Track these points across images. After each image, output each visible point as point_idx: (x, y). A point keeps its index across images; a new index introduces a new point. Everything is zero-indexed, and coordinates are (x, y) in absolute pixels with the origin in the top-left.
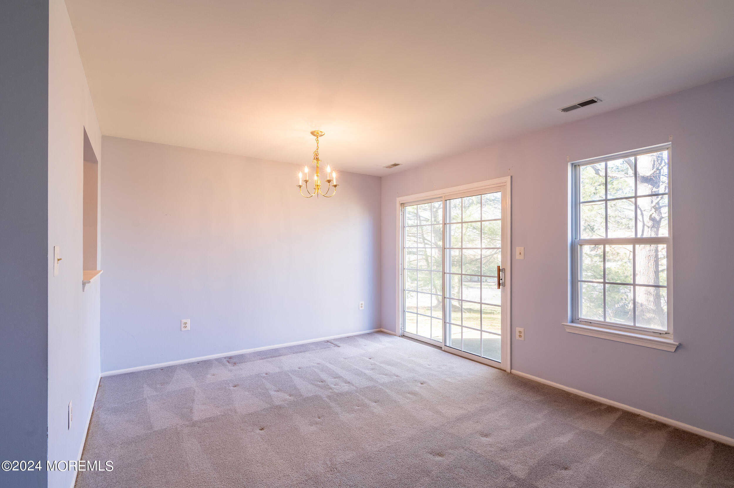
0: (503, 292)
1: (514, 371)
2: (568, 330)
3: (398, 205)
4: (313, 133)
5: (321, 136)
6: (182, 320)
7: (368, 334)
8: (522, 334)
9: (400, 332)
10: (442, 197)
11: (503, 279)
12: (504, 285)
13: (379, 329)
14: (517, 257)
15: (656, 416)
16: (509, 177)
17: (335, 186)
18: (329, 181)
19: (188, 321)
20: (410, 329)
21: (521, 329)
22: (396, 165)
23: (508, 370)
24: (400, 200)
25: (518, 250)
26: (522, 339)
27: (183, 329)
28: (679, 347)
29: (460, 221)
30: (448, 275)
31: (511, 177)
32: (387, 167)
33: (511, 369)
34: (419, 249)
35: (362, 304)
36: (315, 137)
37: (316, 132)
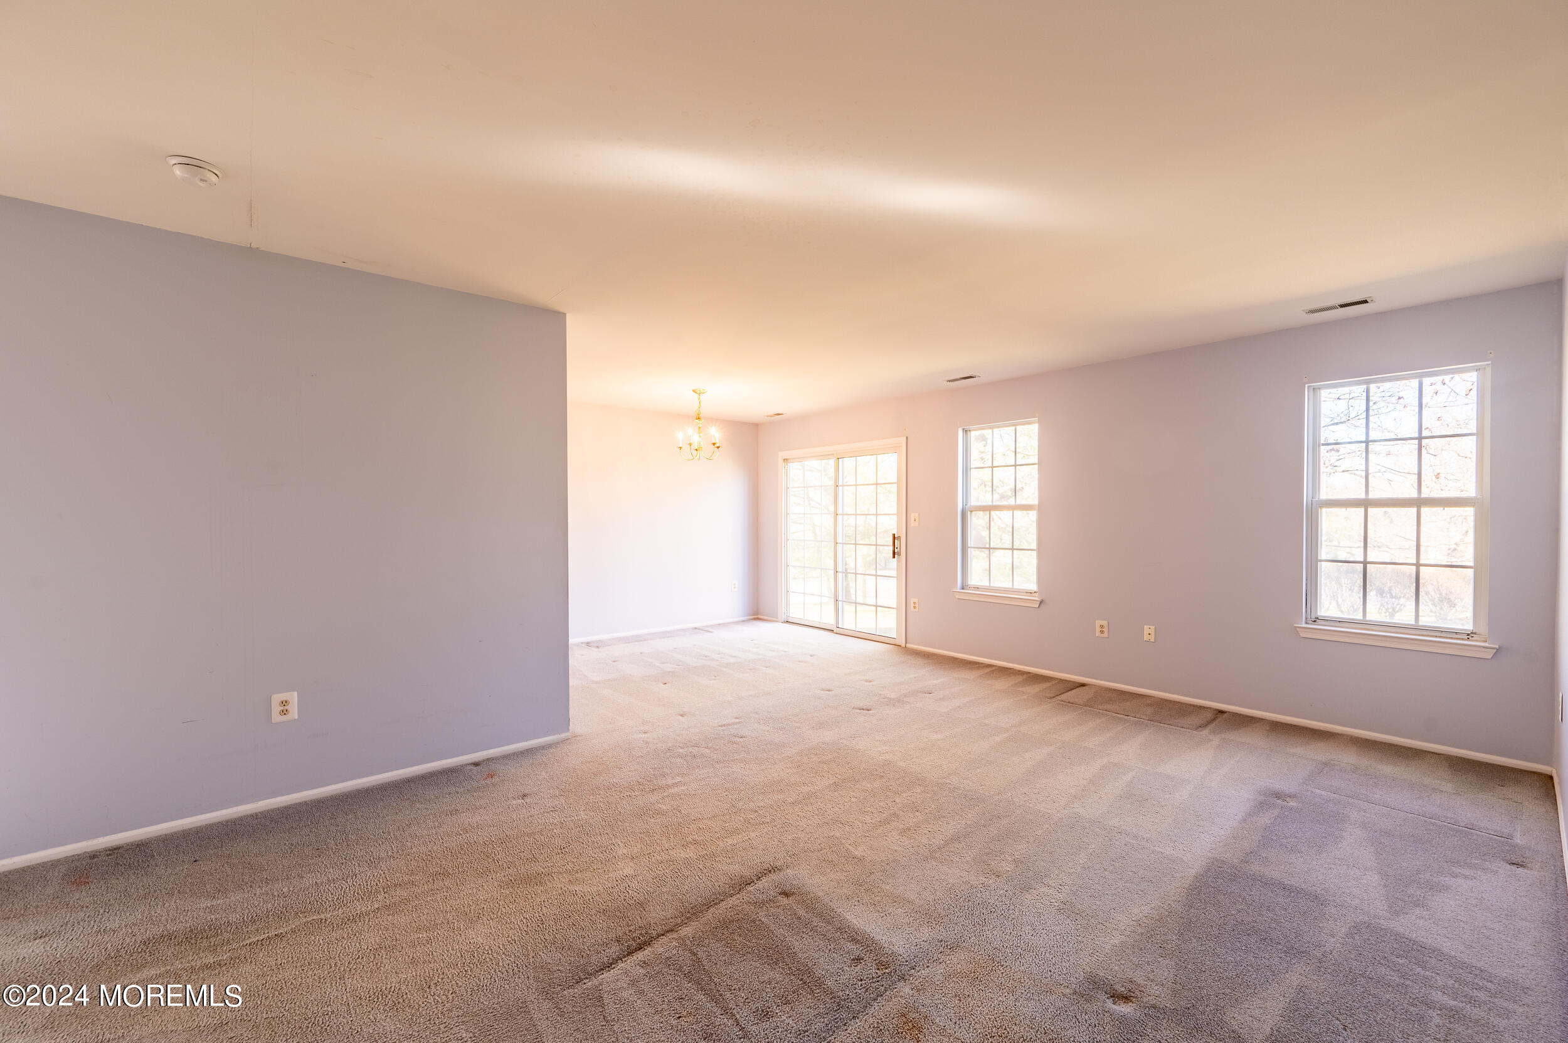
0: (898, 561)
1: (908, 645)
2: (957, 597)
3: (780, 461)
4: (694, 391)
5: (704, 393)
7: (743, 621)
8: (917, 605)
9: (784, 618)
10: (833, 454)
11: (899, 548)
12: (899, 554)
13: (756, 616)
14: (912, 523)
15: (1025, 667)
16: (905, 438)
17: (718, 447)
18: (714, 444)
20: (795, 613)
21: (916, 600)
22: (779, 414)
23: (903, 645)
24: (782, 455)
25: (913, 516)
26: (917, 610)
28: (1041, 602)
29: (854, 483)
30: (841, 545)
31: (907, 438)
32: (767, 416)
33: (906, 643)
34: (806, 515)
35: (735, 584)
36: (697, 395)
37: (698, 390)
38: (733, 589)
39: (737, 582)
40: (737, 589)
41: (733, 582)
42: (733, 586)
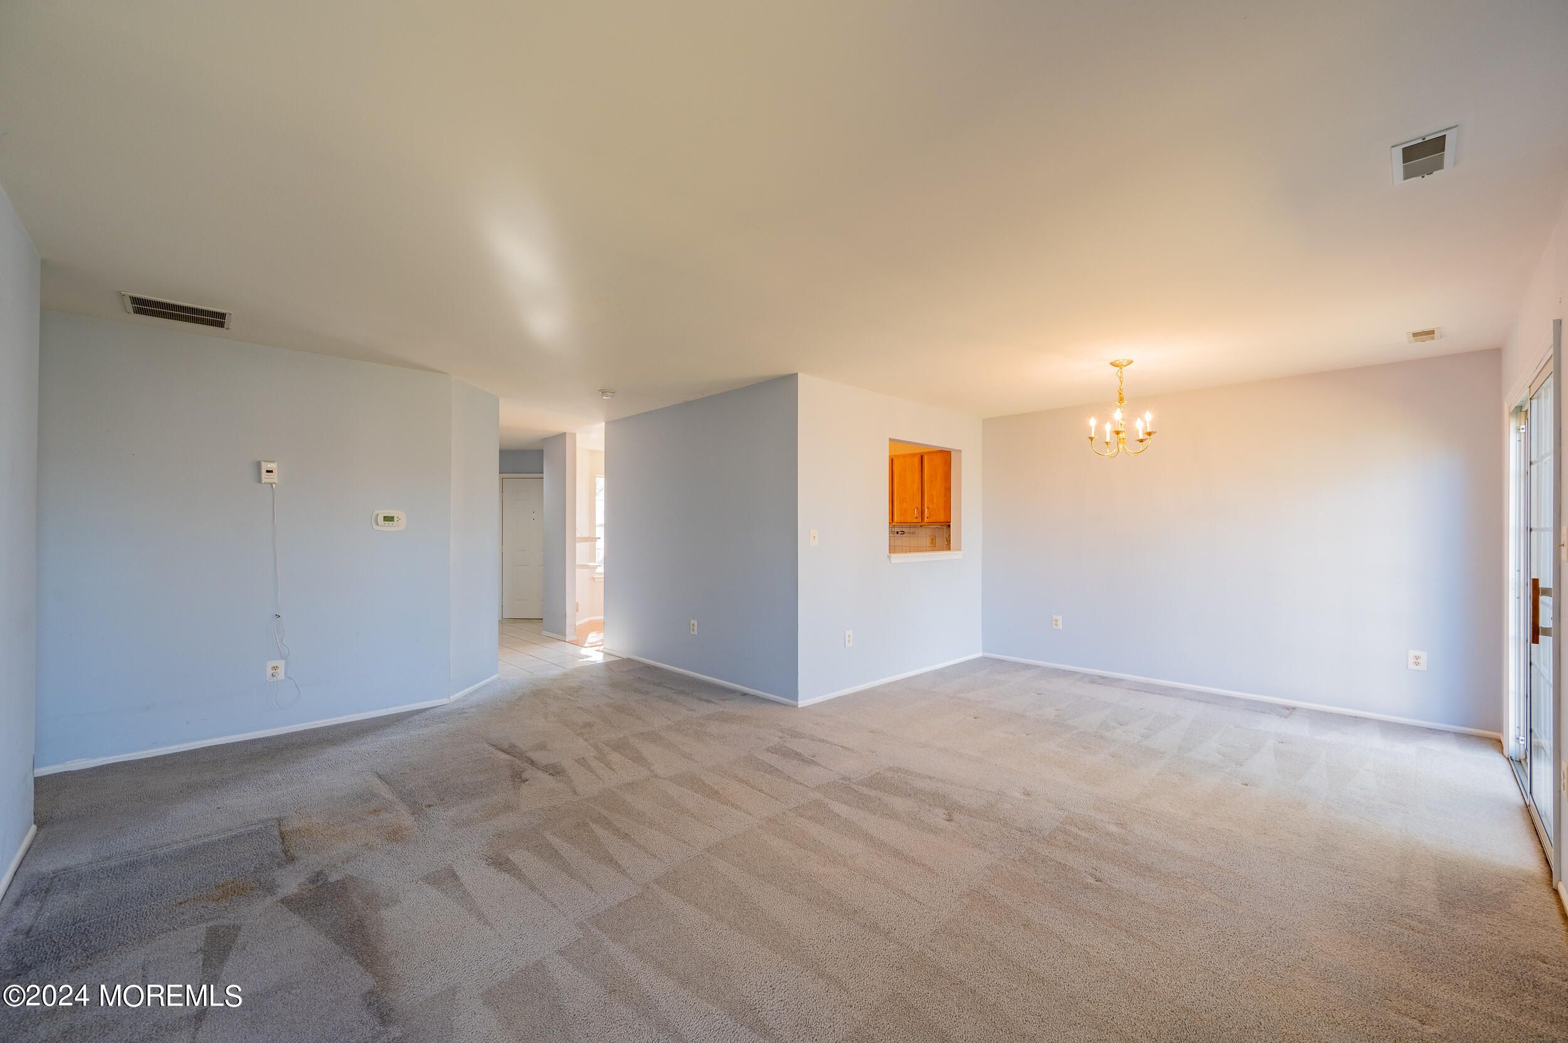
5: (1127, 365)
6: (1053, 616)
9: (1513, 748)
19: (1060, 619)
27: (1054, 627)
36: (1118, 368)
37: (1118, 362)
38: (1412, 666)
39: (1424, 656)
40: (1423, 666)
41: (1412, 653)
42: (1411, 660)
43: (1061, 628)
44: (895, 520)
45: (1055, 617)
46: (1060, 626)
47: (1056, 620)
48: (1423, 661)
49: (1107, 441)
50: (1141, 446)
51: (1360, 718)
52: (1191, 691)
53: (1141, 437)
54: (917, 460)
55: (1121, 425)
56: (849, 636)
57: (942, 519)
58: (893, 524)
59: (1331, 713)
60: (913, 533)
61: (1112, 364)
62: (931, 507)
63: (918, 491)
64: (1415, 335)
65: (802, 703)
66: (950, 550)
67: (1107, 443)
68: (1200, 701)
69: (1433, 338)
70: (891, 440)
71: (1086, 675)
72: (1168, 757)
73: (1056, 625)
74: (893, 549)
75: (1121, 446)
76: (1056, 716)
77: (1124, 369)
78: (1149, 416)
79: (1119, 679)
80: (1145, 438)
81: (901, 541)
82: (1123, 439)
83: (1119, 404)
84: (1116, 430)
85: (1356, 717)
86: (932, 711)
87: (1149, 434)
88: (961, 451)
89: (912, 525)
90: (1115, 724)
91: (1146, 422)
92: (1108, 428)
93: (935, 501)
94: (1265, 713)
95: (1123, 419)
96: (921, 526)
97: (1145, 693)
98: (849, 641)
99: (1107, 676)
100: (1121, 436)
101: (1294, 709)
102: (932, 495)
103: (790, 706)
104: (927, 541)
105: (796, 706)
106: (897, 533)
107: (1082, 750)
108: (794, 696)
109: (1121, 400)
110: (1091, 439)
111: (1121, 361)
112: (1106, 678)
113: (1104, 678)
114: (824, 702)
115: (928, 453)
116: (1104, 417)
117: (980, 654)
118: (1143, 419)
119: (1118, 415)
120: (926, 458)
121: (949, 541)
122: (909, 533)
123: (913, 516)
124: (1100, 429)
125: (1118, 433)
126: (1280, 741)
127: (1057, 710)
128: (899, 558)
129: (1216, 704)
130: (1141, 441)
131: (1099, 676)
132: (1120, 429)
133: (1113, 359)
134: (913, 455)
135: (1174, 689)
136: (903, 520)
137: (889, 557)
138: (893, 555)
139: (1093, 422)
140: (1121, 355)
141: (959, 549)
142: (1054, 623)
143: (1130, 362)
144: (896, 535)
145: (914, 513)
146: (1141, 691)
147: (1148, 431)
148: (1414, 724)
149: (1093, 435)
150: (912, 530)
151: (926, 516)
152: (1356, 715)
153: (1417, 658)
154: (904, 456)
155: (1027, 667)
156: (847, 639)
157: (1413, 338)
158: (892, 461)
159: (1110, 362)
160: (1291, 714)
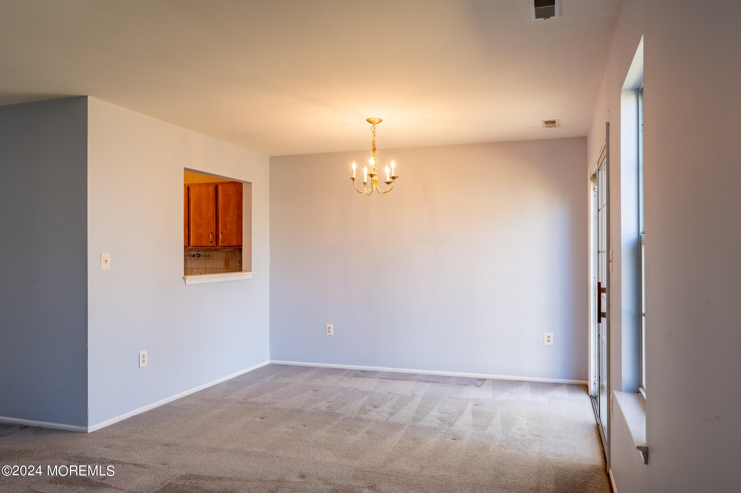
1: (610, 472)
6: (327, 324)
9: (593, 389)
19: (332, 326)
25: (610, 254)
27: (328, 334)
28: (647, 454)
33: (609, 467)
36: (372, 124)
37: (372, 119)
38: (546, 343)
39: (551, 335)
40: (551, 343)
41: (547, 334)
42: (546, 339)
43: (333, 335)
44: (192, 243)
45: (328, 325)
46: (332, 333)
47: (329, 328)
48: (551, 339)
49: (364, 182)
50: (388, 187)
51: (520, 381)
52: (423, 375)
53: (388, 180)
54: (211, 189)
55: (374, 169)
56: (144, 356)
57: (234, 243)
58: (190, 247)
59: (505, 380)
60: (209, 256)
61: (368, 121)
62: (224, 232)
63: (213, 217)
64: (546, 122)
65: (92, 428)
66: (242, 271)
67: (365, 183)
68: (428, 382)
69: (555, 126)
70: (185, 169)
71: (351, 371)
72: (406, 427)
73: (329, 332)
74: (188, 271)
75: (374, 187)
76: (327, 408)
77: (376, 125)
78: (393, 164)
79: (375, 371)
80: (391, 181)
81: (194, 264)
82: (376, 181)
83: (373, 153)
84: (371, 173)
85: (518, 381)
86: (224, 417)
87: (393, 178)
88: (251, 183)
89: (207, 249)
90: (371, 408)
91: (392, 168)
92: (366, 171)
93: (228, 226)
94: (467, 385)
95: (375, 165)
96: (216, 250)
97: (392, 380)
98: (143, 361)
99: (366, 370)
100: (375, 178)
101: (484, 380)
102: (225, 222)
103: (79, 432)
104: (221, 263)
105: (86, 432)
106: (194, 256)
107: (347, 432)
108: (84, 422)
109: (374, 150)
110: (353, 179)
111: (374, 119)
112: (366, 371)
113: (364, 371)
114: (116, 423)
115: (223, 183)
116: (362, 163)
117: (268, 362)
118: (389, 166)
119: (372, 161)
120: (220, 188)
121: (241, 263)
122: (205, 256)
123: (208, 240)
124: (359, 172)
125: (372, 176)
126: (476, 404)
127: (328, 402)
128: (194, 280)
129: (438, 382)
130: (388, 183)
131: (361, 371)
132: (374, 173)
133: (369, 117)
134: (208, 185)
135: (412, 374)
136: (198, 243)
137: (184, 279)
138: (188, 277)
139: (354, 166)
140: (374, 115)
141: (250, 270)
142: (327, 330)
143: (381, 121)
144: (192, 258)
145: (209, 238)
146: (390, 379)
147: (393, 175)
148: (547, 382)
149: (354, 177)
150: (208, 253)
151: (220, 240)
152: (518, 380)
153: (549, 337)
154: (200, 185)
155: (307, 369)
156: (141, 359)
157: (545, 125)
158: (188, 189)
159: (367, 118)
160: (482, 384)
